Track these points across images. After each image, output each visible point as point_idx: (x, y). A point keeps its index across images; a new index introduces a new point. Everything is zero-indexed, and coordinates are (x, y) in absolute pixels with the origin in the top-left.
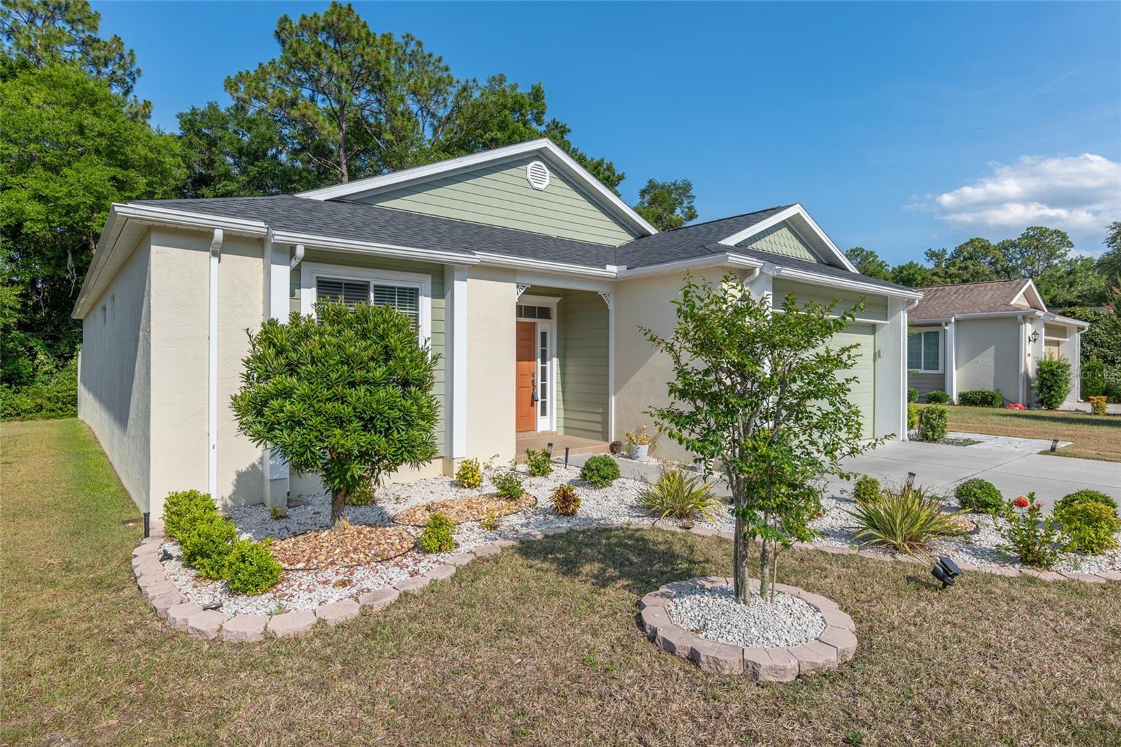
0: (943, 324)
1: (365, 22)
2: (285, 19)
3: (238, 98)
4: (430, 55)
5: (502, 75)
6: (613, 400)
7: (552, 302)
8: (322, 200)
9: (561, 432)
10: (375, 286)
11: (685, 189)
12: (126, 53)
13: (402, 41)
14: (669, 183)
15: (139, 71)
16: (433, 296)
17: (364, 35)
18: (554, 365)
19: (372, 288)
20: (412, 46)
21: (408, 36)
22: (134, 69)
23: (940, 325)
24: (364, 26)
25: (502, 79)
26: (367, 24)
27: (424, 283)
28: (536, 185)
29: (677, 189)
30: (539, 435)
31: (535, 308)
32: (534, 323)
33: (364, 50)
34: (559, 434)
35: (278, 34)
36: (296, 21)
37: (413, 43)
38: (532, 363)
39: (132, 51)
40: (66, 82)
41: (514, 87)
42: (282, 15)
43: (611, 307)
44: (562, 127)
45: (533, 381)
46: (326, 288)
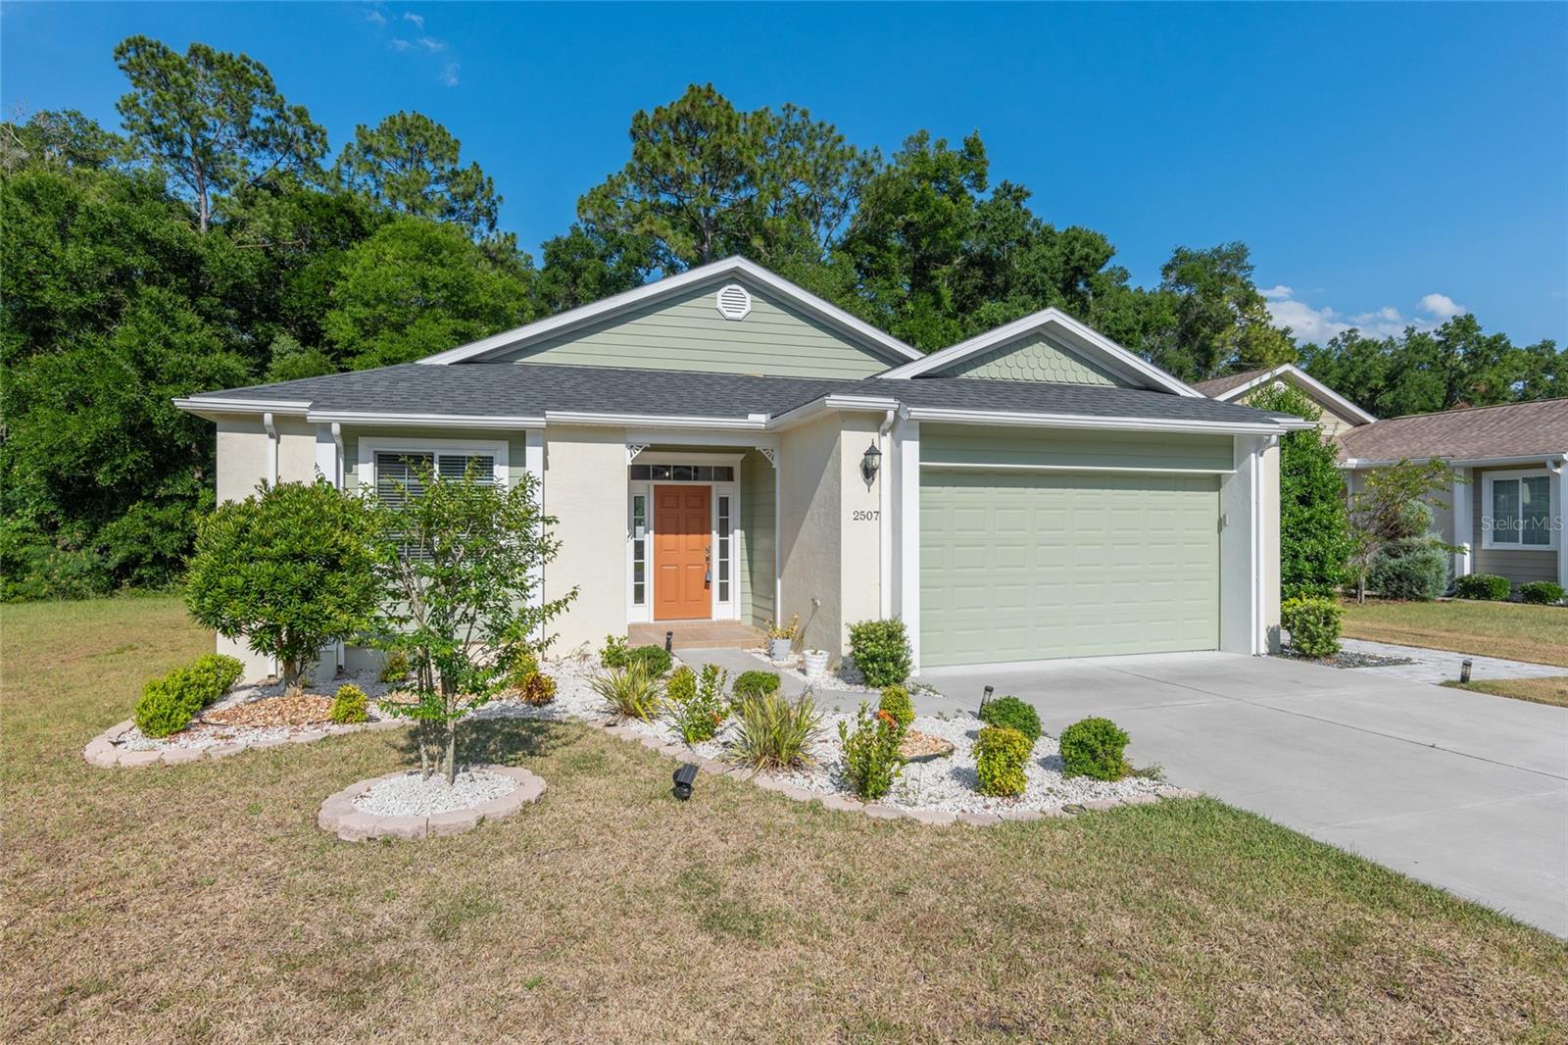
0: (1550, 464)
1: (729, 103)
2: (641, 115)
3: (586, 220)
4: (821, 125)
5: (923, 132)
6: (779, 582)
7: (734, 461)
8: (446, 363)
9: (749, 621)
10: (441, 457)
11: (1238, 255)
12: (485, 181)
13: (781, 114)
14: (1210, 250)
15: (500, 198)
16: (511, 464)
17: (724, 120)
18: (736, 538)
19: (436, 458)
20: (796, 119)
21: (788, 106)
22: (494, 198)
23: (1543, 465)
24: (728, 107)
25: (922, 139)
26: (732, 105)
27: (501, 450)
28: (730, 315)
29: (1222, 259)
30: (713, 623)
31: (710, 468)
32: (710, 487)
33: (721, 139)
34: (744, 624)
35: (634, 134)
36: (650, 114)
37: (797, 113)
38: (706, 536)
39: (490, 179)
40: (415, 234)
41: (941, 145)
42: (637, 111)
43: (776, 465)
44: (1016, 191)
45: (708, 559)
46: (386, 462)
